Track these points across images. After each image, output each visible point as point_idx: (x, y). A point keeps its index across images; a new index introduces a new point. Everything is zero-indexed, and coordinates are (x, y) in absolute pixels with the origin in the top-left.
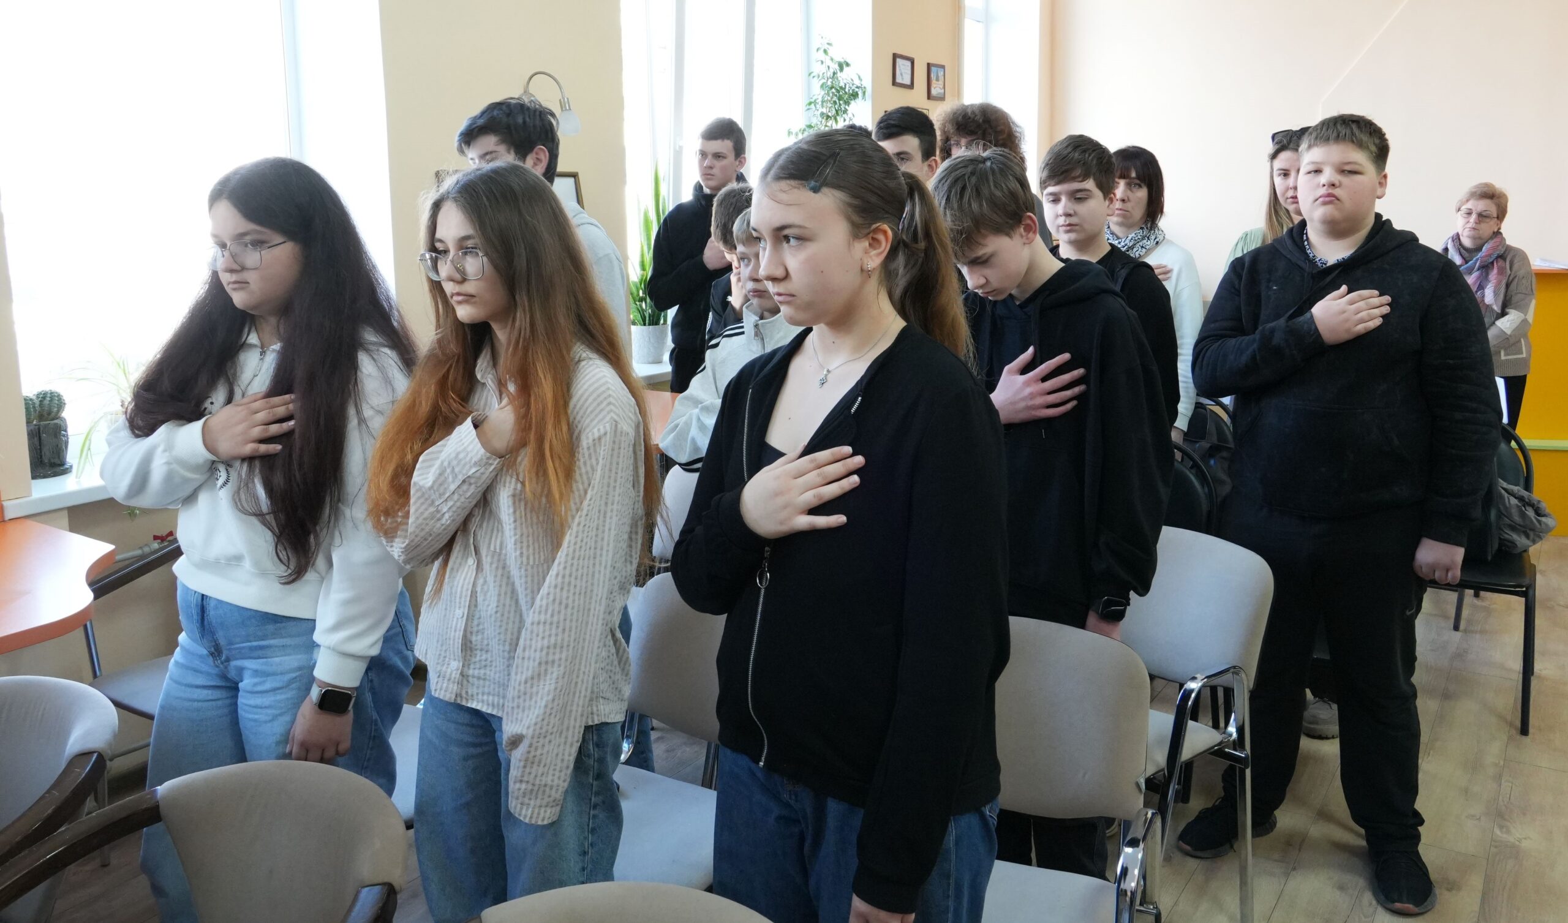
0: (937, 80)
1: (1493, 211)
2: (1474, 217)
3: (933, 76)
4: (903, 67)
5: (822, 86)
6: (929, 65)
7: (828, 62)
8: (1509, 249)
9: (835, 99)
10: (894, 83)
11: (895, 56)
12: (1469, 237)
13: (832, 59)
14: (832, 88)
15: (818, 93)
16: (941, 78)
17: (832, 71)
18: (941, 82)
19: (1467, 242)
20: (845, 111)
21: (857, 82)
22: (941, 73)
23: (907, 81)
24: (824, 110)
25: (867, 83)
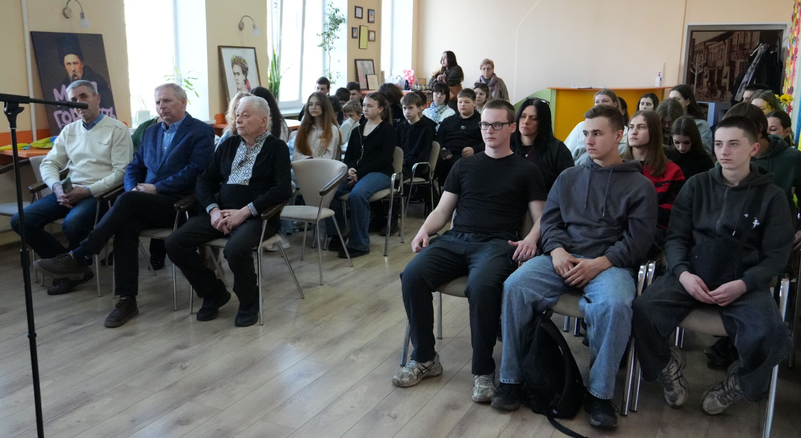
0: (372, 15)
1: (490, 66)
2: (486, 70)
3: (370, 14)
4: (359, 10)
5: (329, 18)
6: (369, 10)
7: (332, 10)
8: (498, 78)
9: (334, 23)
10: (356, 17)
11: (356, 7)
12: (486, 76)
13: (333, 9)
14: (333, 19)
15: (328, 21)
16: (373, 15)
17: (333, 13)
18: (373, 16)
19: (486, 78)
20: (338, 28)
21: (342, 17)
22: (373, 13)
23: (360, 16)
24: (330, 27)
25: (346, 17)
